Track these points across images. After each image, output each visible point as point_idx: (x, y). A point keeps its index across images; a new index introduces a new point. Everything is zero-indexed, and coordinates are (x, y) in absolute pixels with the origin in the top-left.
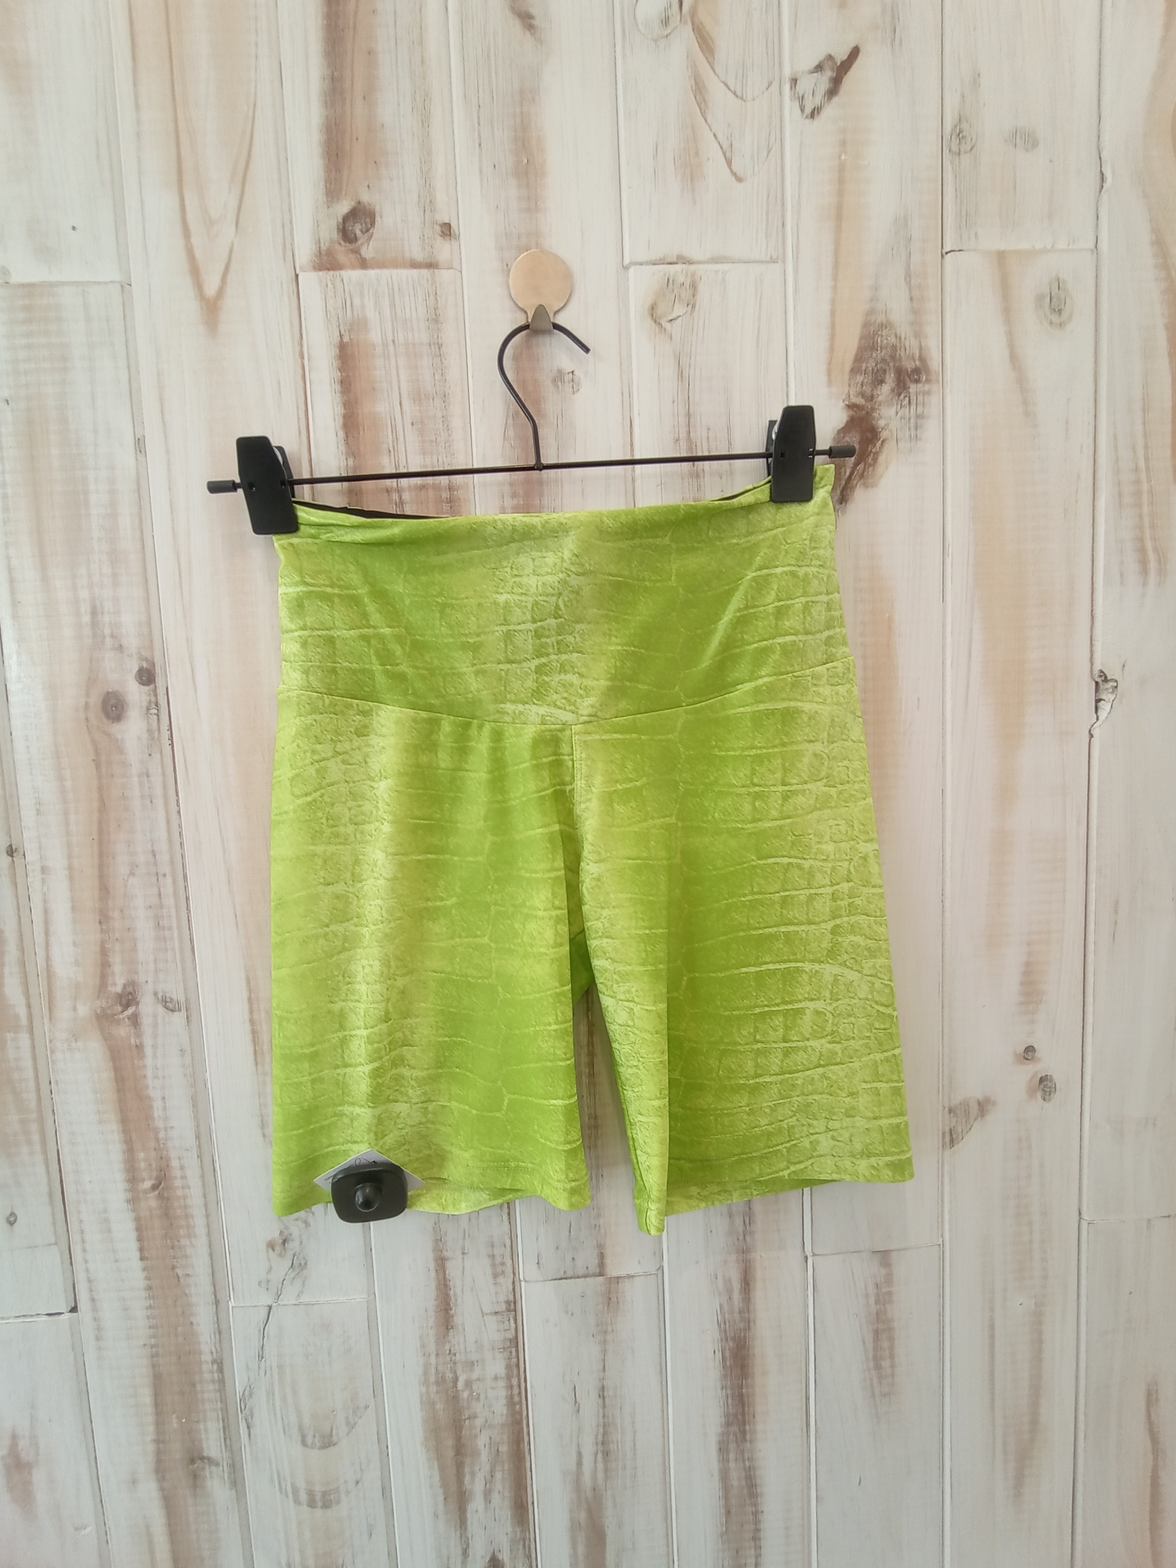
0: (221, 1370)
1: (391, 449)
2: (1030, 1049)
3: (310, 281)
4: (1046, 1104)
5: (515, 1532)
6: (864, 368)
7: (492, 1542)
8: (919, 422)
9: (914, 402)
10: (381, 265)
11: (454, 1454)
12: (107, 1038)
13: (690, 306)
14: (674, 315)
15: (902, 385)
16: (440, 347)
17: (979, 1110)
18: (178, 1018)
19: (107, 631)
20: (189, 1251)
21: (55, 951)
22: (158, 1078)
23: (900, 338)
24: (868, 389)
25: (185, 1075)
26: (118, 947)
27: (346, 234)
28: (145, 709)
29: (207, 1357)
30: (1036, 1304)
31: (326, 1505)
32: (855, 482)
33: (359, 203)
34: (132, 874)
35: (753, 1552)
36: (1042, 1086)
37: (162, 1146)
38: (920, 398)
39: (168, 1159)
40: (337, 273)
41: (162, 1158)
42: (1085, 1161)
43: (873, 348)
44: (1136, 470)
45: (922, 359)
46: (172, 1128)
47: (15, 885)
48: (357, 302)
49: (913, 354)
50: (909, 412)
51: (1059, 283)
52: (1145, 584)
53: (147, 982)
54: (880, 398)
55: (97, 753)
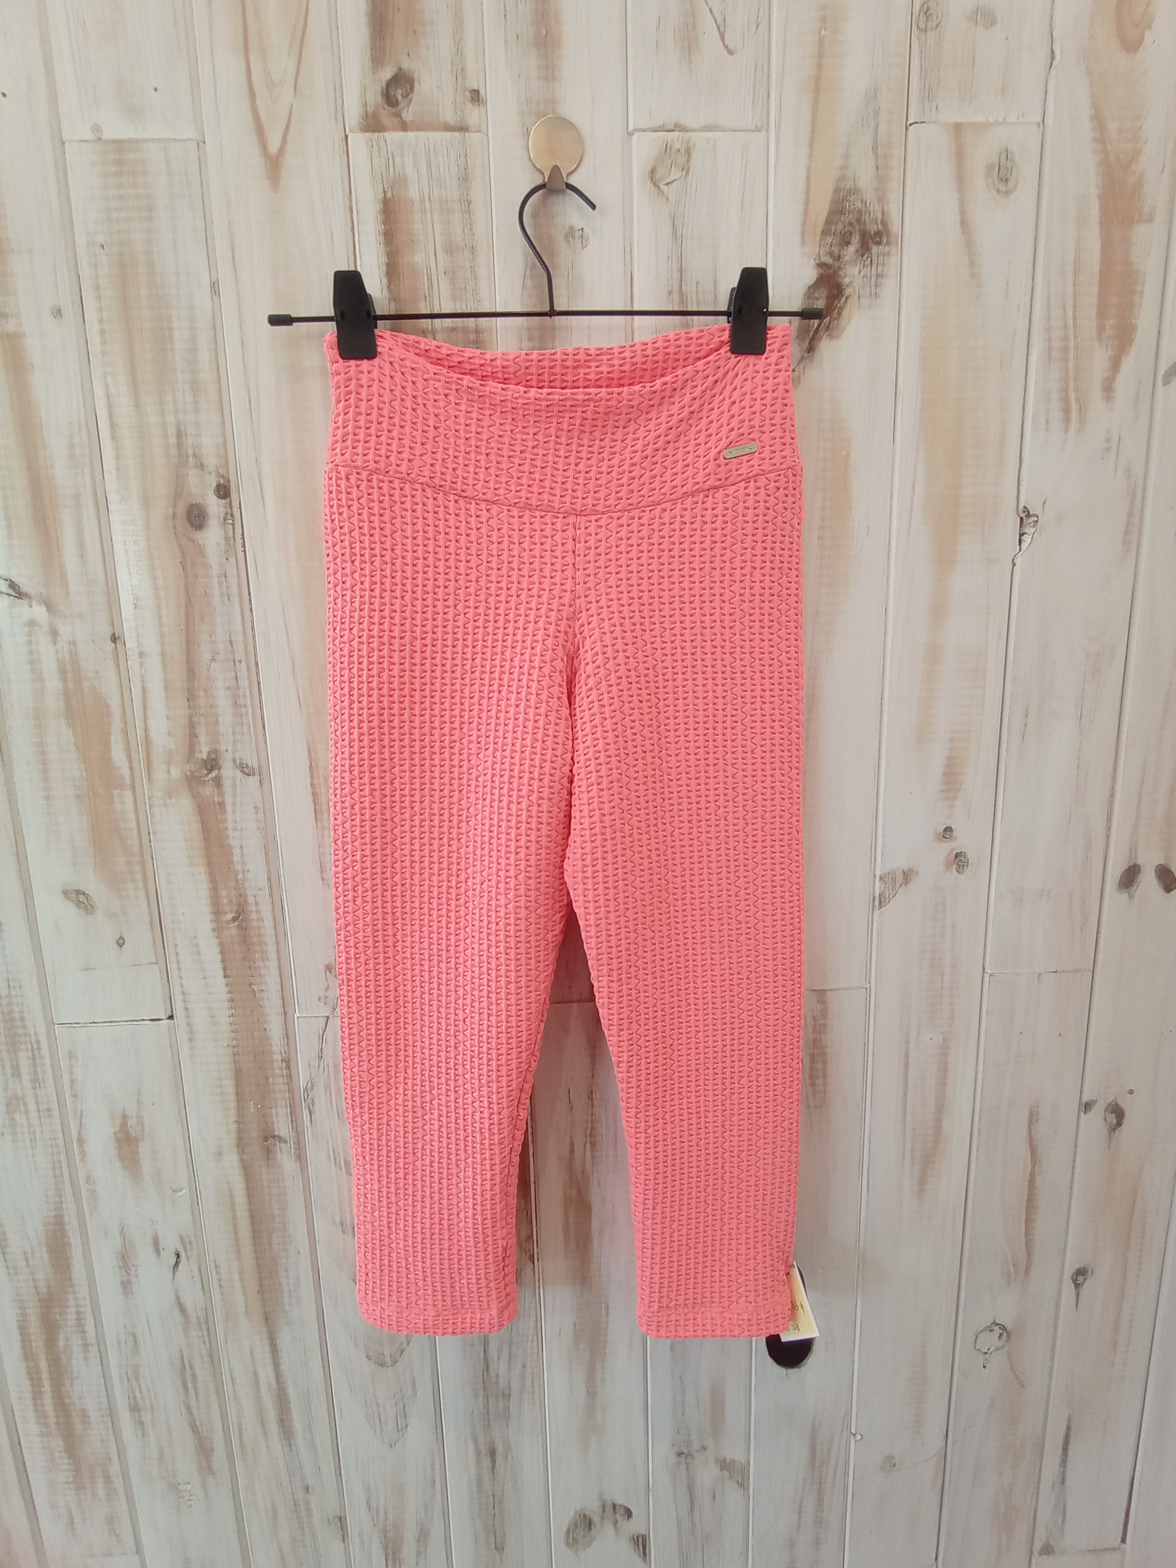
0: (288, 1068)
1: (427, 295)
2: (948, 829)
3: (358, 140)
4: (959, 876)
6: (833, 230)
8: (879, 280)
9: (875, 261)
10: (419, 128)
12: (195, 796)
13: (685, 171)
14: (670, 180)
15: (865, 246)
16: (469, 203)
17: (904, 878)
18: (253, 781)
19: (190, 451)
20: (263, 972)
21: (151, 723)
22: (237, 830)
23: (866, 203)
24: (836, 250)
25: (259, 828)
26: (203, 721)
27: (389, 99)
28: (222, 519)
29: (277, 1057)
30: (943, 1039)
33: (400, 69)
34: (213, 660)
36: (957, 861)
37: (240, 885)
38: (881, 259)
39: (246, 897)
40: (381, 134)
41: (240, 896)
42: (990, 925)
43: (842, 212)
44: (1065, 327)
45: (884, 223)
46: (248, 871)
47: (118, 667)
48: (398, 161)
49: (876, 218)
50: (871, 272)
51: (1007, 154)
52: (1066, 431)
53: (227, 750)
54: (846, 258)
55: (184, 556)
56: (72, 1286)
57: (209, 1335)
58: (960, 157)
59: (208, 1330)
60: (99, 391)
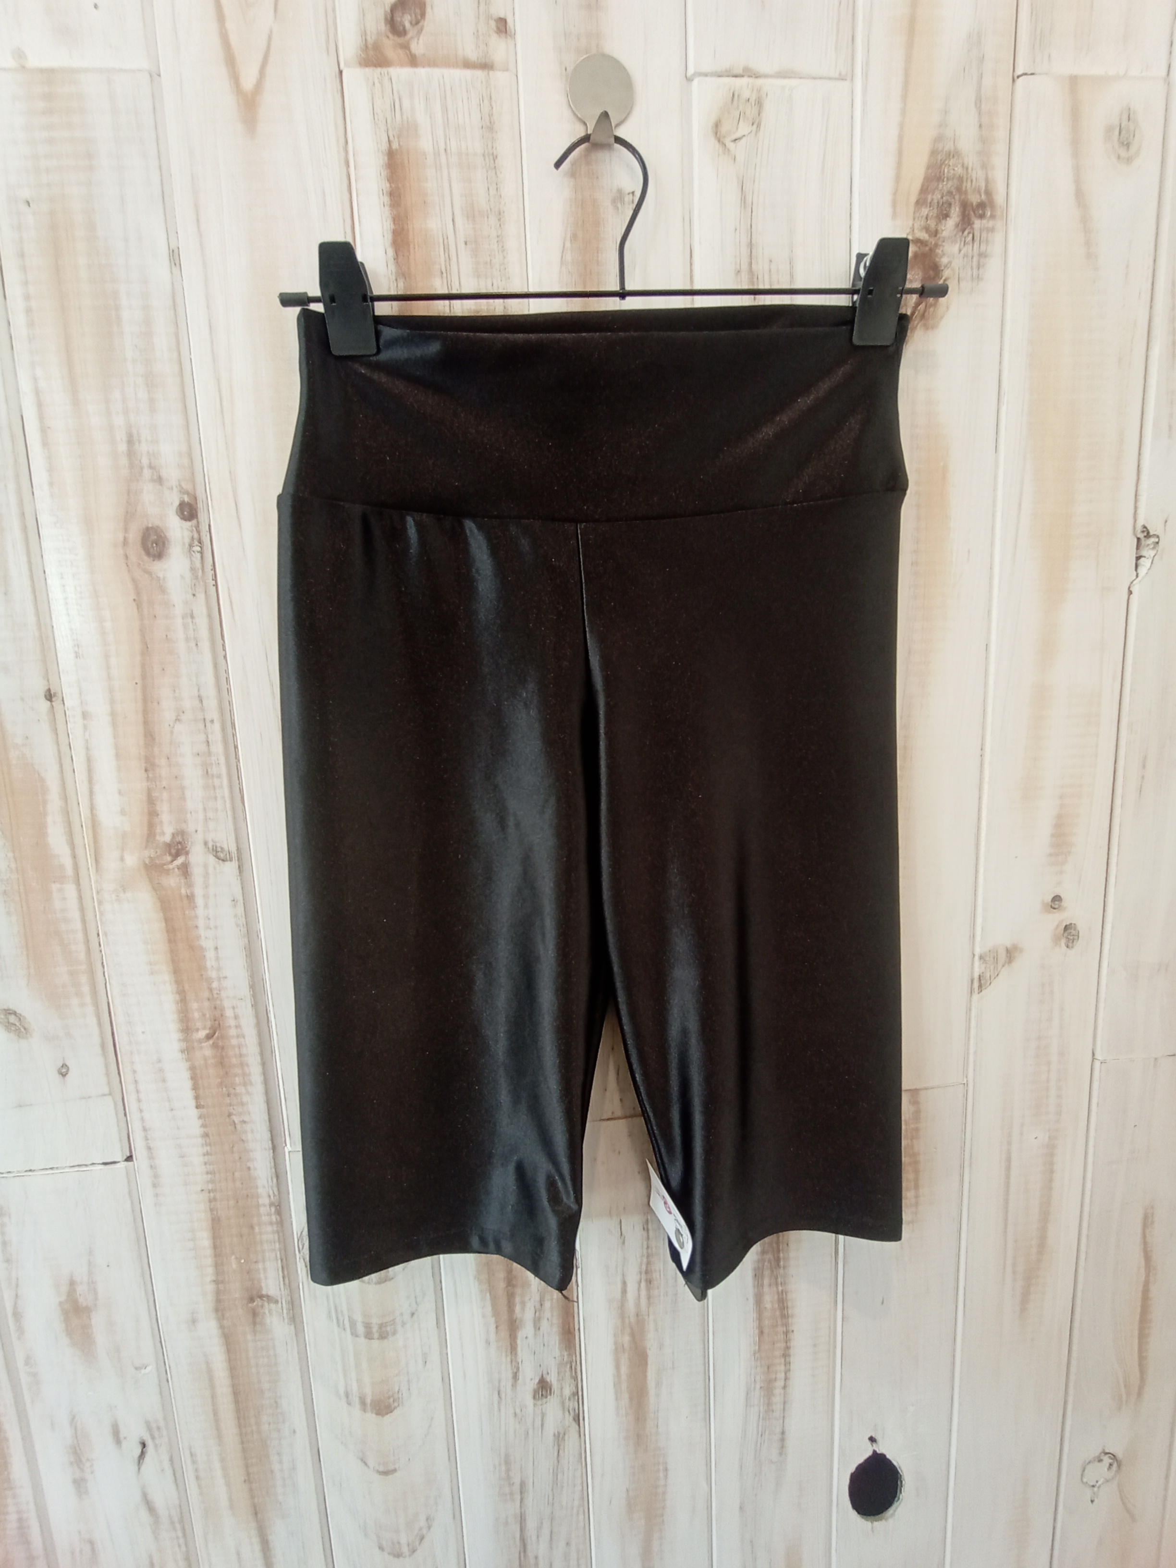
0: (278, 1213)
1: (444, 271)
2: (1057, 899)
3: (355, 77)
4: (1069, 951)
5: (562, 1356)
6: (929, 201)
7: (540, 1366)
8: (982, 260)
9: (977, 238)
10: (432, 63)
11: (505, 1285)
12: (157, 888)
13: (755, 126)
14: (738, 135)
15: (966, 219)
16: (495, 158)
17: (1007, 956)
18: (231, 868)
20: (245, 1099)
21: (99, 799)
22: (211, 929)
23: (967, 169)
24: (932, 224)
25: (238, 925)
26: (165, 795)
27: (394, 27)
28: (187, 546)
29: (264, 1200)
30: (1049, 1137)
31: (383, 1337)
32: (916, 322)
34: (178, 720)
35: (783, 1367)
36: (1066, 934)
37: (215, 996)
38: (984, 235)
39: (222, 1009)
40: (384, 70)
41: (215, 1008)
42: (1102, 1005)
43: (939, 179)
45: (988, 193)
46: (226, 977)
47: (55, 731)
48: (406, 103)
49: (979, 186)
50: (973, 250)
51: (1129, 115)
53: (196, 831)
54: (945, 234)
55: (138, 593)
56: (11, 1488)
57: (185, 1535)
58: (1075, 115)
59: (184, 1530)
60: (25, 385)
